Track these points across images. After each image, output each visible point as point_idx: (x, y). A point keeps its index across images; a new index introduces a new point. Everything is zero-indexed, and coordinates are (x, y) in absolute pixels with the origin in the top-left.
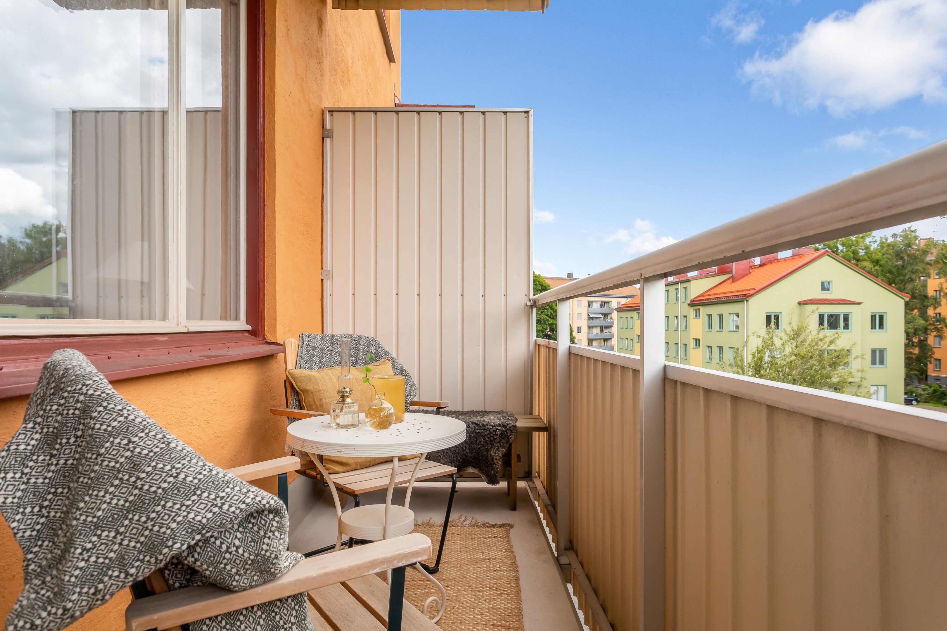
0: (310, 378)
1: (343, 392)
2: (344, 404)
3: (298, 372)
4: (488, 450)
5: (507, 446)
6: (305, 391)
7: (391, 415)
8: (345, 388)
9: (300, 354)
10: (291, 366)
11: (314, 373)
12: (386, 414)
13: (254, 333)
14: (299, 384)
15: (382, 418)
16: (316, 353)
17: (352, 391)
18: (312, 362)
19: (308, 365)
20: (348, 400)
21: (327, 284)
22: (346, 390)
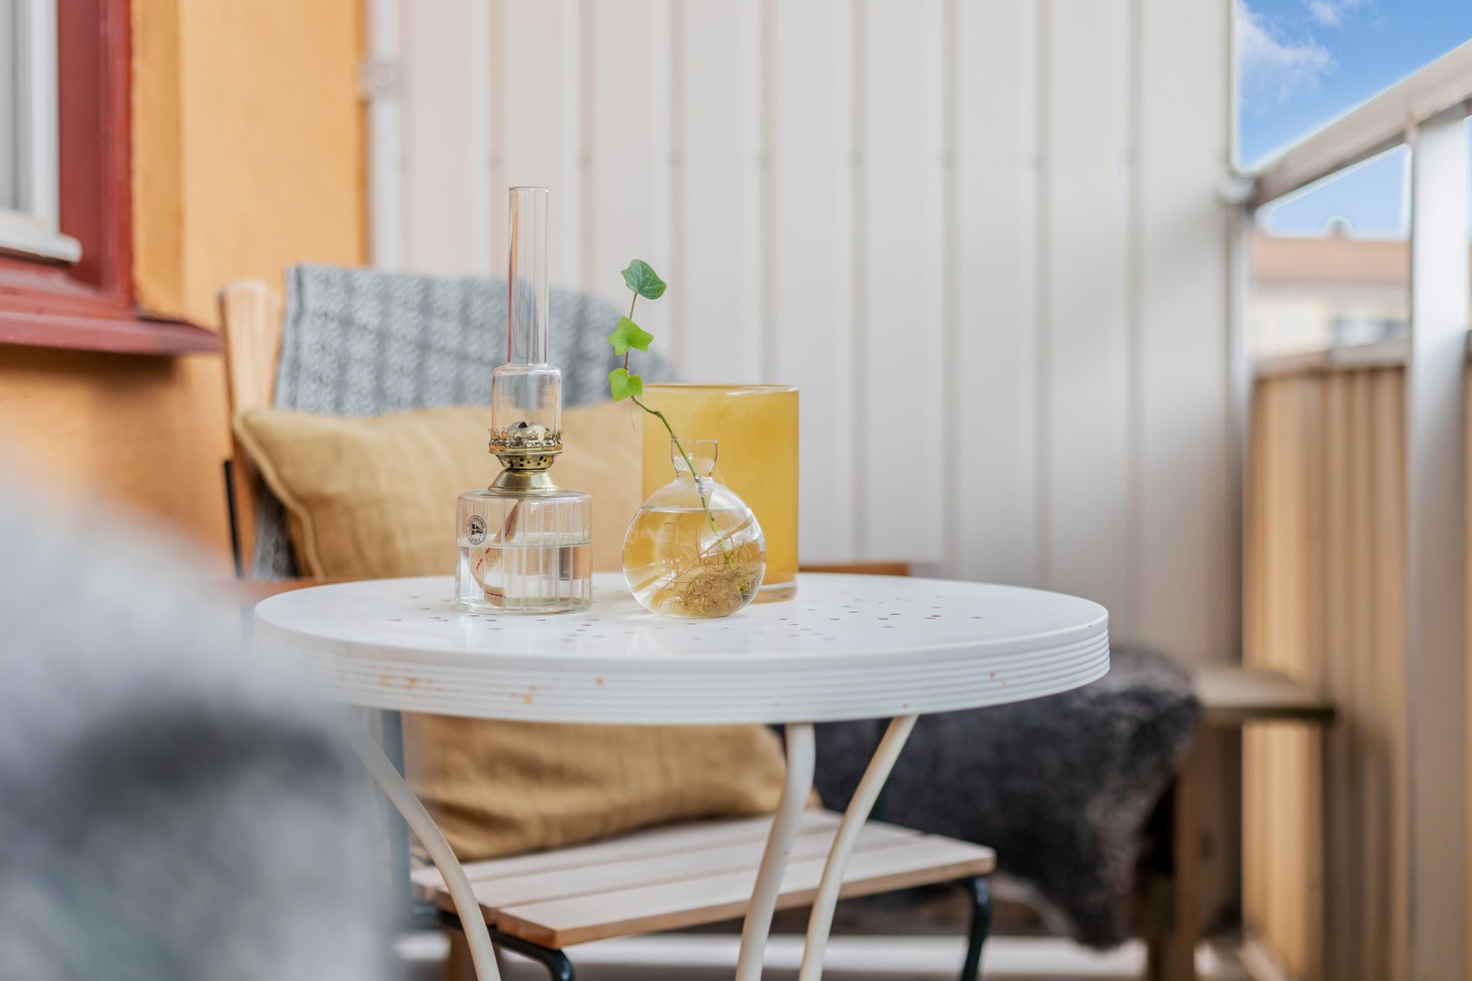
0: (337, 447)
1: (519, 442)
2: (521, 498)
3: (282, 421)
4: (1077, 802)
5: (1157, 784)
6: (317, 502)
7: (750, 552)
8: (523, 425)
9: (288, 352)
10: (251, 396)
11: (354, 427)
12: (728, 546)
13: (86, 272)
14: (288, 472)
15: (708, 562)
16: (361, 348)
17: (557, 437)
18: (341, 385)
19: (327, 397)
20: (544, 482)
21: (386, 117)
22: (529, 431)
